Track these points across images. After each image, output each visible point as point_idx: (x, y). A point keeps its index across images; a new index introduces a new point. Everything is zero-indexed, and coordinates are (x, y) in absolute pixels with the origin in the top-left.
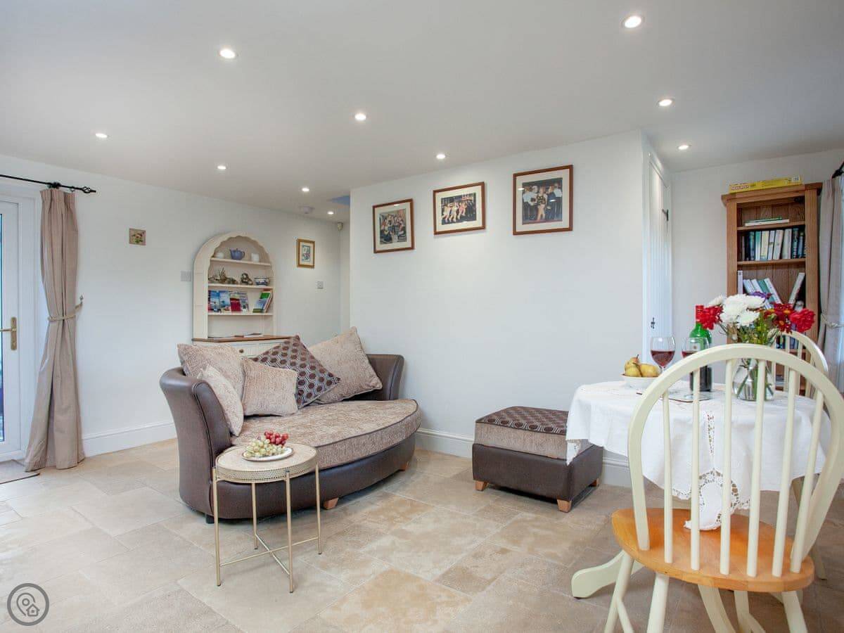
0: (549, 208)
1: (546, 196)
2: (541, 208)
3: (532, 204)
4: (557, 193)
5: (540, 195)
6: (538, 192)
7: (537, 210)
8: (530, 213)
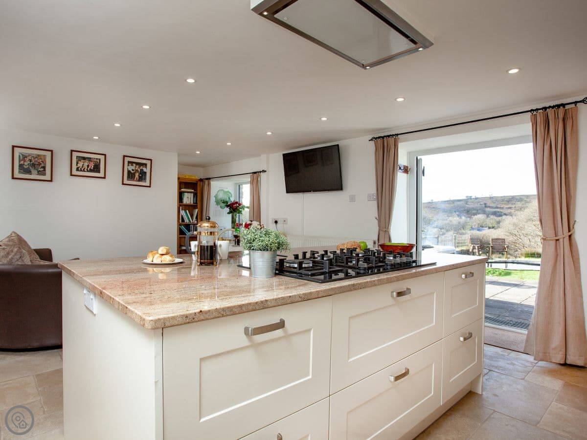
0: (140, 175)
1: (139, 170)
2: (137, 175)
3: (132, 172)
4: (145, 170)
5: (137, 169)
6: (136, 167)
7: (135, 175)
8: (131, 176)
